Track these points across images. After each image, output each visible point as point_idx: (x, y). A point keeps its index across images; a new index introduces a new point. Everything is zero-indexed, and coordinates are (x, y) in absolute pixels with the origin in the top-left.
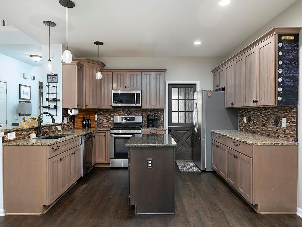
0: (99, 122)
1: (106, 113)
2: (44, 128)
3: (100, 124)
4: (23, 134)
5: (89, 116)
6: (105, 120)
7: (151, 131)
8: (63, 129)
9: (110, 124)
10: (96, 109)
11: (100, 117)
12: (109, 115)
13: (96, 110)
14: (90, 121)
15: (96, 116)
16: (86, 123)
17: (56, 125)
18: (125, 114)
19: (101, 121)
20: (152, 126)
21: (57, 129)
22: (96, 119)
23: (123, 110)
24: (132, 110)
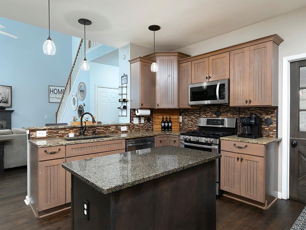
0: (184, 124)
1: (191, 113)
2: (96, 128)
3: (185, 127)
4: (59, 132)
5: (170, 117)
6: (190, 122)
7: (236, 143)
8: (131, 131)
9: (195, 127)
10: (181, 109)
11: (185, 119)
12: (194, 116)
13: (181, 111)
14: (171, 123)
15: (181, 117)
16: (165, 125)
17: (117, 126)
18: (214, 115)
19: (186, 123)
20: (249, 135)
21: (120, 130)
22: (181, 121)
23: (211, 109)
24: (223, 110)
